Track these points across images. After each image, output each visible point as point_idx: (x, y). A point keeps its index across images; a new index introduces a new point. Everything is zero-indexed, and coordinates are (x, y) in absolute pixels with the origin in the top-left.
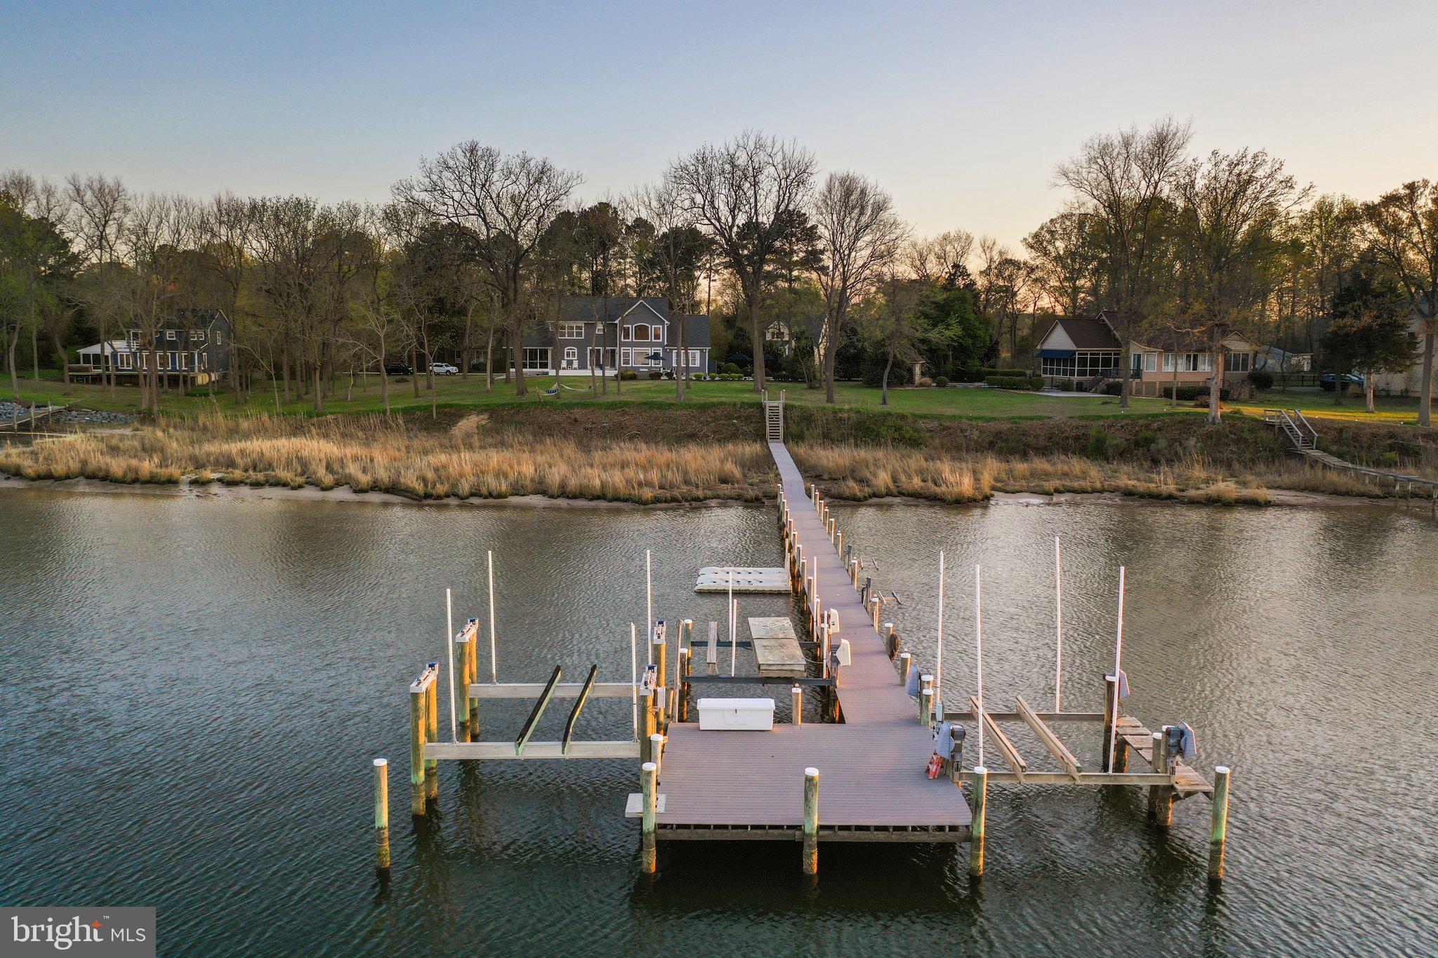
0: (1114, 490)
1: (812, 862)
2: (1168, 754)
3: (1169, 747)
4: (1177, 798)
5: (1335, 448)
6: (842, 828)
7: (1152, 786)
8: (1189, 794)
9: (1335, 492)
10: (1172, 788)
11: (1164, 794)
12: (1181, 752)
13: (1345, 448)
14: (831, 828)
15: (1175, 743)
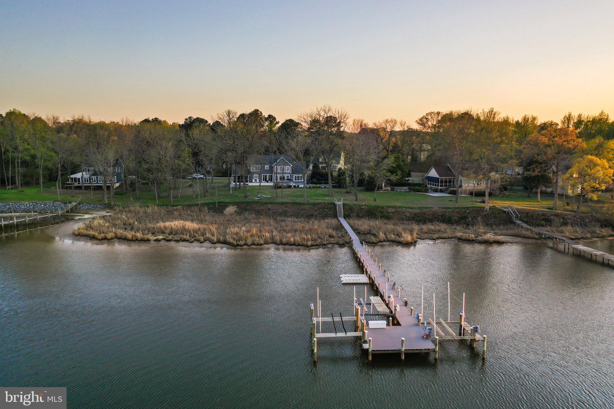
0: (455, 238)
1: (403, 357)
2: (474, 332)
3: (474, 331)
4: (476, 341)
5: (525, 219)
6: (409, 350)
7: (471, 339)
8: (478, 340)
9: (524, 237)
10: (475, 339)
11: (473, 340)
12: (477, 331)
13: (528, 220)
14: (407, 350)
15: (475, 330)
